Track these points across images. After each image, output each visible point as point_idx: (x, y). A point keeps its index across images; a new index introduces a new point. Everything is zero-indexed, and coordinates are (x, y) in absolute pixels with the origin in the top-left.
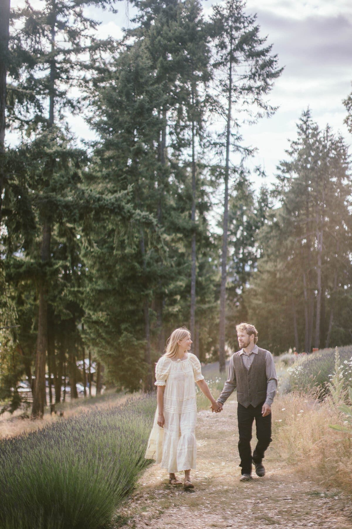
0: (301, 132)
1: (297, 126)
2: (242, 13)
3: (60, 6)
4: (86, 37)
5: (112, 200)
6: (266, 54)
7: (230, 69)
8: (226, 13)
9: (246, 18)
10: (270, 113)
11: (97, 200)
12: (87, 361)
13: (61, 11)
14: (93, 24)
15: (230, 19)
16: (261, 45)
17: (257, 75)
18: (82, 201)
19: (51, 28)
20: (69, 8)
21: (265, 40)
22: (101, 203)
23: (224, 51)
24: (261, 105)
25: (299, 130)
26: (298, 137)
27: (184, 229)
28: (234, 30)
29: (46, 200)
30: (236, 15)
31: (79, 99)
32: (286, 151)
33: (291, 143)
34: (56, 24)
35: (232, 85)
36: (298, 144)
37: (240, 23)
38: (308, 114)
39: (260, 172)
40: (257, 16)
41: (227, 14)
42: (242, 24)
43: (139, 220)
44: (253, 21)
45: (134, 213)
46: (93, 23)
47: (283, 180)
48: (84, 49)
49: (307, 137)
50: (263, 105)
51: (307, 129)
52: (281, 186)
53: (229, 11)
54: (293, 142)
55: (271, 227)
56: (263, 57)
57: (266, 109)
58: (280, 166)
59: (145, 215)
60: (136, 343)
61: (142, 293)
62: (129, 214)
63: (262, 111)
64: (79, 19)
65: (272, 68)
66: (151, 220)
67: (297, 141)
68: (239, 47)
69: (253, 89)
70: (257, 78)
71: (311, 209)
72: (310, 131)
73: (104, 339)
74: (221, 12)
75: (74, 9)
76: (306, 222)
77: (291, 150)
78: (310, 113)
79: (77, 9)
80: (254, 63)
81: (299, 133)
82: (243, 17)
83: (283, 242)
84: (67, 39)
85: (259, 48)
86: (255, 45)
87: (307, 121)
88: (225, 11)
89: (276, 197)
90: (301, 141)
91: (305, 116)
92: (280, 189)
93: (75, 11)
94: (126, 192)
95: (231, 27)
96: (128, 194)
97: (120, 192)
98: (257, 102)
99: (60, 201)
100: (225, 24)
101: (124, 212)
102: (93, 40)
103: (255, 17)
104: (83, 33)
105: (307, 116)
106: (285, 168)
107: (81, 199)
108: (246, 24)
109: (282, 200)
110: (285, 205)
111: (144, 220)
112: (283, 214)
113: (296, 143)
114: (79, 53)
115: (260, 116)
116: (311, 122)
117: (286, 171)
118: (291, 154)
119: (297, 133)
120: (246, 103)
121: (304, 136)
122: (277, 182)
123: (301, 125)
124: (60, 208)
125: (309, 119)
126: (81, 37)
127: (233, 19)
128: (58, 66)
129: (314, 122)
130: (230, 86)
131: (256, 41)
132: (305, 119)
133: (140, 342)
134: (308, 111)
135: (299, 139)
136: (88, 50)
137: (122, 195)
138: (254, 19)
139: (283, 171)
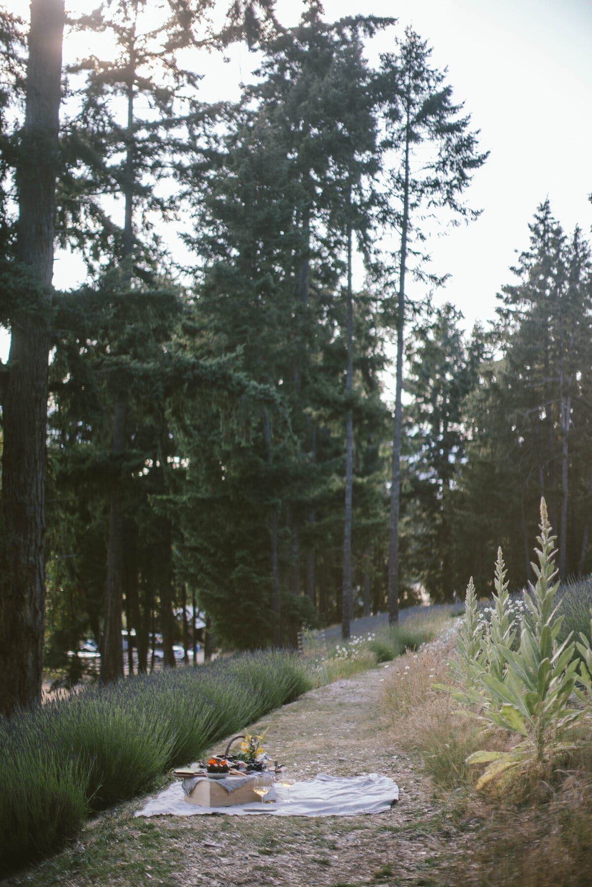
0: (535, 236)
1: (530, 227)
2: (425, 66)
3: (141, 53)
4: (183, 99)
5: (214, 368)
6: (463, 128)
7: (407, 151)
8: (400, 64)
9: (432, 72)
10: (469, 220)
11: (190, 367)
12: (190, 608)
13: (142, 61)
14: (192, 79)
15: (407, 73)
16: (455, 115)
17: (448, 163)
18: (168, 369)
19: (127, 87)
20: (156, 55)
21: (462, 107)
22: (197, 372)
23: (397, 125)
24: (455, 206)
25: (532, 234)
26: (531, 245)
27: (335, 402)
28: (413, 91)
29: (115, 368)
30: (416, 68)
31: (171, 197)
32: (512, 269)
33: (520, 254)
34: (136, 81)
35: (410, 177)
36: (532, 256)
37: (422, 80)
38: (548, 207)
39: (455, 313)
40: (448, 69)
41: (402, 67)
42: (425, 83)
43: (254, 397)
44: (443, 77)
45: (247, 386)
46: (192, 77)
47: (506, 316)
48: (179, 122)
49: (546, 244)
50: (459, 208)
51: (546, 231)
52: (503, 324)
53: (404, 62)
54: (523, 254)
55: (486, 391)
56: (458, 134)
57: (464, 213)
58: (502, 293)
59: (264, 389)
60: (256, 581)
61: (266, 503)
62: (239, 388)
63: (458, 216)
64: (171, 71)
65: (471, 151)
66: (273, 396)
67: (530, 251)
68: (420, 119)
69: (442, 185)
70: (448, 168)
71: (551, 362)
72: (551, 235)
73: (208, 574)
74: (393, 63)
75: (163, 57)
76: (543, 383)
77: (519, 266)
78: (549, 205)
79: (169, 57)
80: (444, 142)
81: (532, 238)
82: (428, 71)
83: (506, 416)
84: (153, 102)
85: (451, 119)
86: (445, 115)
87: (546, 218)
88: (399, 61)
89: (495, 343)
90: (536, 252)
91: (542, 210)
92: (502, 329)
93: (165, 60)
94: (234, 355)
95: (408, 87)
96: (237, 358)
97: (225, 356)
98: (450, 203)
99: (135, 369)
100: (400, 82)
101: (232, 385)
102: (194, 104)
103: (445, 71)
104: (177, 93)
105: (545, 211)
106: (510, 296)
107: (166, 366)
108: (432, 83)
109: (504, 348)
110: (509, 357)
111: (262, 396)
112: (504, 372)
113: (527, 255)
114: (171, 127)
115: (456, 223)
116: (552, 221)
117: (510, 300)
118: (519, 272)
119: (529, 239)
120: (432, 205)
121: (540, 244)
122: (497, 318)
123: (536, 225)
124: (136, 380)
125: (549, 216)
126: (175, 98)
127: (411, 75)
128: (139, 145)
129: (556, 220)
130: (407, 179)
131: (446, 109)
132: (541, 215)
133: (263, 578)
134: (547, 203)
135: (532, 249)
136: (185, 122)
137: (229, 360)
138: (444, 74)
139: (506, 301)
